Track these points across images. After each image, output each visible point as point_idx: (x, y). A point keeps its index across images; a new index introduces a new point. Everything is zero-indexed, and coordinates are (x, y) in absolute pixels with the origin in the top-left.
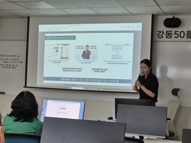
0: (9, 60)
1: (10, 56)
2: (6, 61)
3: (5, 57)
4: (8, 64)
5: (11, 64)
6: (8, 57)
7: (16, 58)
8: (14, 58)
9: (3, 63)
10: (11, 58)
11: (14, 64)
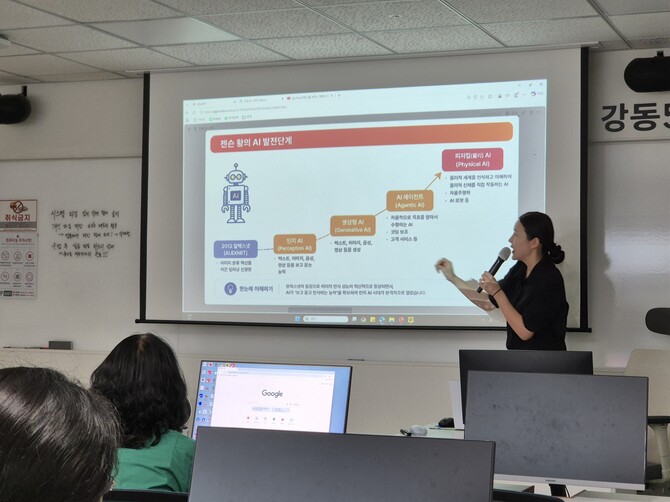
0: (85, 230)
1: (85, 214)
2: (73, 231)
3: (68, 220)
4: (81, 241)
6: (80, 219)
7: (108, 219)
8: (99, 219)
10: (90, 219)
11: (101, 240)
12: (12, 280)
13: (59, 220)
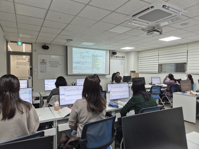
0: (54, 64)
1: (54, 62)
2: (52, 64)
3: (51, 62)
4: (54, 65)
5: (55, 65)
6: (53, 62)
7: (57, 63)
8: (56, 63)
9: (51, 65)
10: (55, 63)
11: (56, 65)
12: (42, 70)
13: (50, 63)
